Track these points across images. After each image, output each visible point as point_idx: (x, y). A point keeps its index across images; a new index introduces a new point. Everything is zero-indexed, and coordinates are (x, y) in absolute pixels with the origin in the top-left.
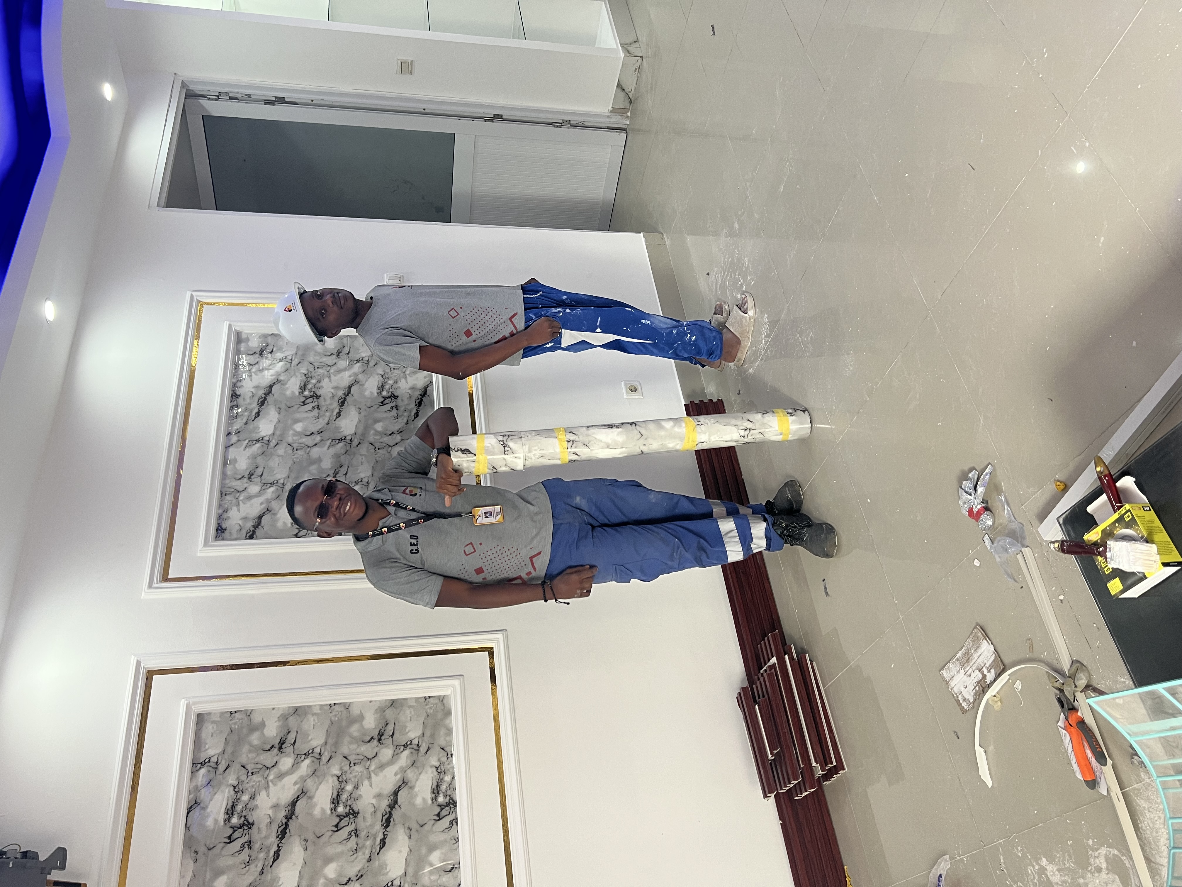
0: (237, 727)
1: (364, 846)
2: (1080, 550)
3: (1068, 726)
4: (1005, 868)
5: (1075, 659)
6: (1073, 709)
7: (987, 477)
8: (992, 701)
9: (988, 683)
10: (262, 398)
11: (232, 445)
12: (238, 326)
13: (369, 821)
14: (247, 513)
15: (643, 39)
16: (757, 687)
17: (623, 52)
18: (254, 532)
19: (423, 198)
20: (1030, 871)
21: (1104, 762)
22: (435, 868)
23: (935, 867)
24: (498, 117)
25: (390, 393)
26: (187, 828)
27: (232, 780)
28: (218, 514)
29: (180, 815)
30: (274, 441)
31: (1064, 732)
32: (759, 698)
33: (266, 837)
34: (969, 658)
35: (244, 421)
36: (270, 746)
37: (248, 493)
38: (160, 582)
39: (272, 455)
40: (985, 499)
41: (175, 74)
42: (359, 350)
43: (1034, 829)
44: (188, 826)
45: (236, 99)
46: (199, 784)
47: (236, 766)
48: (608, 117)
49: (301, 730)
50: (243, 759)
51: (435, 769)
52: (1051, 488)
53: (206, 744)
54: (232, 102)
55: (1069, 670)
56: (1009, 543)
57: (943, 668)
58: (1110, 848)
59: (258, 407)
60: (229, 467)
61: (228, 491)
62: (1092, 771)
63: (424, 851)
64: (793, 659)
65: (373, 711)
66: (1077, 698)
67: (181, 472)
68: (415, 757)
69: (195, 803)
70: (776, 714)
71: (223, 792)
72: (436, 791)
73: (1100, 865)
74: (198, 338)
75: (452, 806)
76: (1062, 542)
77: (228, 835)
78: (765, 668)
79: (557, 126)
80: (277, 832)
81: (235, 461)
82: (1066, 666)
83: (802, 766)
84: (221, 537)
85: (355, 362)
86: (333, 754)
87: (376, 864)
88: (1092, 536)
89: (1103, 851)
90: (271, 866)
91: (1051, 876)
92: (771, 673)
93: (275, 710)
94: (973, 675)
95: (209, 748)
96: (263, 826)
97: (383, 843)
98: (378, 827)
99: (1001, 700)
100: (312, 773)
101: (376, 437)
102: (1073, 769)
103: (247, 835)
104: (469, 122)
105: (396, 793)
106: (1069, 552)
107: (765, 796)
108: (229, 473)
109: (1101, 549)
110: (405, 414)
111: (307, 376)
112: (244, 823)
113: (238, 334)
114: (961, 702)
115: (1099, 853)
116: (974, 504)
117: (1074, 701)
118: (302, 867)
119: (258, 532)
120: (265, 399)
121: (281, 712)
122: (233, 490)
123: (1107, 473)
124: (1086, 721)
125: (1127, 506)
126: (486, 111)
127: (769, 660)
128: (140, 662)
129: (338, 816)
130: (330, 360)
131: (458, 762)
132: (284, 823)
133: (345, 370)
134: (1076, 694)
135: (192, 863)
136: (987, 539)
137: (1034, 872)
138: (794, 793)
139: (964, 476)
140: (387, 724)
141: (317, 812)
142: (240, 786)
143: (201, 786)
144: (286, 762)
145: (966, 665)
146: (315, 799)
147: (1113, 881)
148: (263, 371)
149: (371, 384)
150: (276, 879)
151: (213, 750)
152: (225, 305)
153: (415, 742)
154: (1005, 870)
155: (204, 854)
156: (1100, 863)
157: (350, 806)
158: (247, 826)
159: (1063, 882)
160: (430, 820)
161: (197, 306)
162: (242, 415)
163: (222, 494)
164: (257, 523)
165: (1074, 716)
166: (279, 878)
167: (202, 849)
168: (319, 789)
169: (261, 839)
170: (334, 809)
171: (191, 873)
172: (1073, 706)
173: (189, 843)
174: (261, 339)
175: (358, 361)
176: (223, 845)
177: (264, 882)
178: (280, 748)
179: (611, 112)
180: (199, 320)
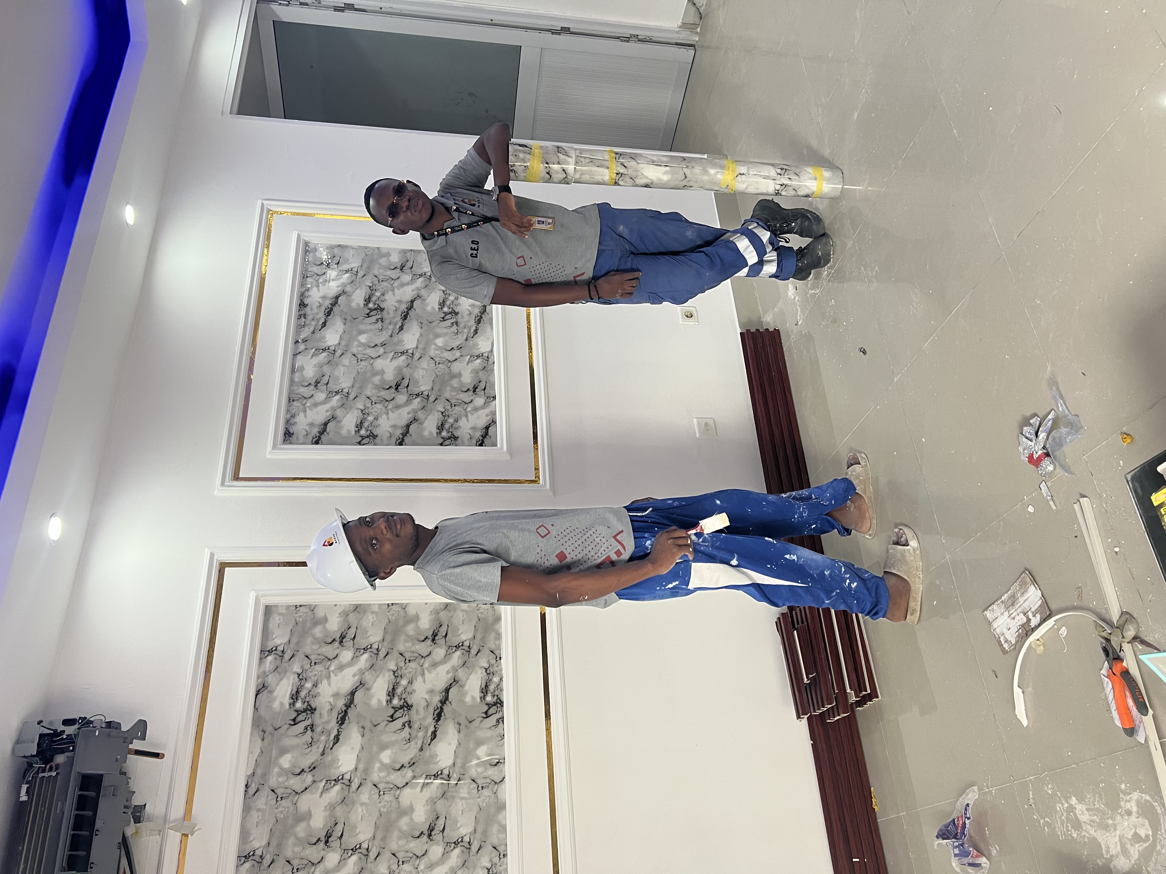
0: (301, 619)
1: (416, 737)
3: (1111, 674)
4: (1033, 803)
5: (1125, 610)
6: (1118, 659)
7: (1050, 423)
8: (1035, 644)
9: (1033, 627)
10: (328, 308)
11: (300, 352)
12: (306, 236)
13: (422, 713)
14: (314, 420)
16: (796, 613)
18: (320, 438)
19: (487, 111)
20: (1058, 809)
21: (1145, 712)
22: (482, 762)
23: (963, 796)
24: (565, 30)
25: (451, 309)
26: (256, 708)
27: (297, 668)
28: (286, 419)
29: (250, 695)
30: (339, 351)
31: (1107, 679)
32: (798, 624)
33: (328, 722)
34: (1015, 601)
35: (312, 329)
36: (332, 639)
37: (315, 400)
38: (231, 480)
39: (337, 364)
40: (1046, 444)
42: (422, 265)
43: (1066, 769)
44: (256, 707)
45: (307, 4)
46: (267, 669)
47: (300, 656)
48: (677, 32)
49: (361, 626)
50: (307, 650)
51: (484, 670)
53: (273, 634)
54: (302, 7)
55: (1118, 621)
57: (986, 609)
58: (1142, 793)
59: (324, 317)
60: (297, 374)
61: (296, 397)
62: (1131, 719)
63: (472, 745)
65: (428, 613)
66: (1123, 648)
67: (252, 377)
68: (466, 658)
69: (263, 687)
70: (814, 640)
71: (289, 679)
72: (485, 690)
73: (1131, 809)
74: (268, 247)
75: (499, 705)
77: (293, 718)
79: (625, 41)
80: (338, 718)
81: (302, 368)
82: (1115, 616)
83: (837, 692)
84: (288, 441)
85: (418, 276)
86: (390, 651)
87: (427, 753)
88: (1160, 496)
89: (1135, 795)
90: (331, 749)
91: (1080, 814)
93: (337, 607)
94: (1017, 618)
95: (276, 638)
96: (325, 712)
97: (434, 735)
98: (430, 720)
99: (1044, 645)
100: (370, 667)
101: (437, 352)
102: (1112, 717)
103: (310, 719)
104: (536, 34)
105: (447, 690)
107: (799, 717)
108: (296, 380)
110: (465, 331)
111: (372, 288)
112: (307, 708)
113: (306, 244)
114: (1003, 643)
115: (1131, 798)
116: (1035, 451)
117: (1120, 652)
118: (360, 751)
119: (324, 438)
120: (332, 309)
121: (342, 609)
122: (300, 396)
124: (1130, 671)
126: (553, 23)
128: (214, 555)
129: (393, 708)
130: (394, 274)
131: (506, 665)
132: (343, 710)
133: (408, 284)
134: (1123, 645)
135: (259, 741)
136: (1044, 486)
137: (1062, 810)
138: (827, 717)
139: (1026, 422)
140: (441, 626)
141: (374, 702)
142: (304, 674)
143: (269, 672)
144: (346, 655)
145: (1011, 608)
146: (372, 691)
147: (1143, 825)
148: (329, 282)
149: (433, 300)
150: (335, 760)
151: (279, 639)
152: (294, 215)
153: (467, 644)
154: (1033, 805)
155: (271, 734)
156: (1131, 807)
157: (404, 699)
158: (310, 711)
159: (1091, 821)
160: (478, 717)
161: (267, 215)
162: (309, 324)
163: (290, 400)
164: (322, 430)
165: (1119, 665)
166: (339, 760)
167: (269, 729)
168: (377, 682)
169: (323, 723)
170: (389, 701)
171: (259, 751)
172: (1119, 656)
173: (257, 722)
174: (328, 251)
175: (421, 275)
176: (287, 726)
177: (324, 763)
178: (341, 642)
179: (680, 27)
180: (269, 229)
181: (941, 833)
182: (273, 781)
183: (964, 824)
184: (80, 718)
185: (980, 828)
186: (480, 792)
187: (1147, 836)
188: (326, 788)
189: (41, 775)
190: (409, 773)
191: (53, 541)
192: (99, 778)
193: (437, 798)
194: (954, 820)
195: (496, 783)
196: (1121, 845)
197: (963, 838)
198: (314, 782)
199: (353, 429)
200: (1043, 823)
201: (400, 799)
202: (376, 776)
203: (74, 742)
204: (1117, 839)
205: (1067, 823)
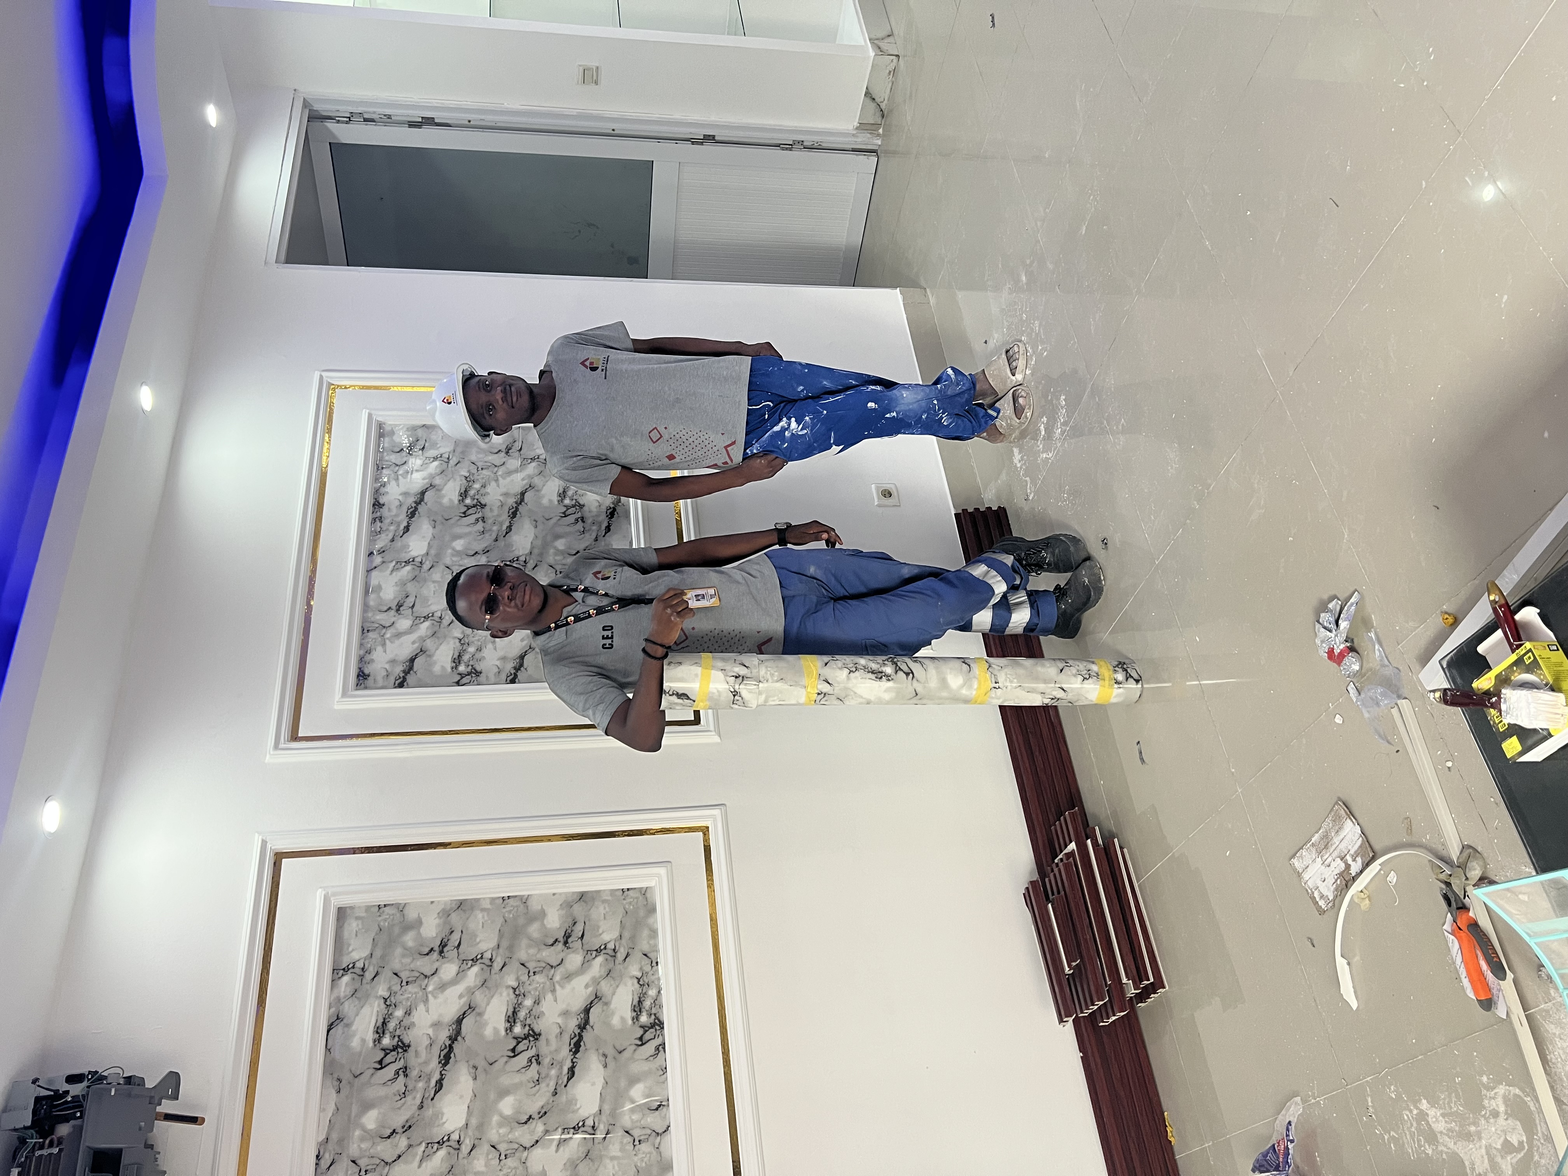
0: (387, 924)
1: (547, 1076)
2: (1467, 701)
3: (1457, 930)
4: (1373, 1113)
5: (1466, 843)
6: (1463, 908)
7: (1353, 608)
8: (1358, 898)
9: (1353, 875)
10: (412, 507)
11: (375, 567)
12: (381, 416)
13: (554, 1044)
14: (396, 655)
15: (900, 30)
16: (1050, 881)
17: (873, 49)
18: (404, 679)
19: (612, 246)
20: (1406, 1117)
21: (1502, 976)
22: (638, 1106)
23: (1283, 1112)
24: (709, 139)
25: (574, 501)
26: (328, 1049)
27: (382, 991)
28: (360, 655)
29: (319, 1031)
30: (428, 563)
31: (1452, 937)
32: (1053, 894)
33: (426, 1063)
34: (1328, 843)
35: (390, 536)
36: (429, 949)
37: (397, 629)
38: (288, 741)
39: (425, 580)
40: (1351, 636)
41: (295, 90)
43: (1411, 1063)
44: (328, 1048)
45: (372, 120)
46: (342, 994)
47: (386, 974)
48: (853, 135)
49: (467, 929)
50: (396, 966)
51: (636, 981)
52: (1436, 622)
53: (349, 945)
54: (367, 125)
55: (1458, 858)
56: (1382, 694)
57: (1293, 856)
58: (1509, 1086)
59: (407, 519)
60: (372, 596)
61: (372, 626)
62: (1487, 987)
63: (623, 1083)
64: (1098, 845)
65: (558, 906)
66: (1468, 893)
67: (312, 603)
68: (611, 965)
69: (337, 1019)
70: (1075, 916)
71: (372, 1006)
72: (638, 1008)
73: (1497, 1108)
74: (329, 431)
75: (658, 1028)
76: (1445, 690)
77: (379, 1059)
78: (1060, 856)
79: (787, 149)
80: (440, 1057)
81: (379, 588)
82: (1454, 854)
83: (1109, 983)
84: (363, 685)
85: (530, 460)
86: (507, 960)
87: (563, 1098)
88: (1484, 683)
89: (1501, 1090)
90: (432, 1099)
91: (1434, 1122)
92: (1068, 863)
93: (434, 904)
94: (1333, 865)
95: (353, 950)
96: (422, 1049)
97: (572, 1072)
98: (565, 1053)
99: (1369, 897)
100: (481, 983)
101: (558, 558)
102: (1463, 986)
103: (402, 1059)
104: (672, 145)
105: (587, 1011)
106: (1453, 703)
107: (1061, 1021)
108: (372, 603)
109: (1494, 700)
110: (594, 528)
111: (468, 479)
112: (398, 1045)
113: (380, 426)
114: (1318, 900)
115: (1496, 1094)
116: (1336, 644)
117: (1464, 898)
118: (471, 1101)
119: (410, 679)
120: (416, 509)
121: (441, 907)
122: (377, 625)
123: (1503, 602)
124: (1480, 923)
125: (1528, 645)
126: (693, 131)
127: (1066, 847)
128: (266, 842)
129: (515, 1038)
130: (497, 459)
131: (665, 972)
132: (448, 1045)
133: (516, 471)
134: (1467, 889)
135: (334, 1092)
136: (1353, 688)
137: (1411, 1118)
138: (1099, 1018)
139: (1323, 607)
140: (575, 923)
141: (488, 1032)
142: (392, 998)
143: (345, 997)
144: (449, 970)
145: (1324, 851)
146: (486, 1017)
147: (1514, 1129)
148: (412, 474)
149: (551, 489)
150: (438, 1115)
151: (358, 952)
152: (362, 389)
153: (611, 946)
154: (1373, 1116)
155: (349, 1083)
156: (1497, 1105)
157: (529, 1025)
158: (402, 1048)
159: (1448, 1130)
160: (630, 1045)
161: (327, 391)
162: (387, 530)
163: (364, 631)
164: (408, 668)
165: (1464, 916)
166: (443, 1114)
167: (346, 1076)
168: (491, 1005)
169: (420, 1064)
170: (509, 1030)
171: (333, 1106)
172: (1463, 904)
173: (330, 1068)
174: (410, 433)
175: (533, 459)
176: (372, 1071)
177: (423, 1119)
178: (441, 952)
179: (857, 128)
180: (330, 408)
181: (1258, 1165)
182: (354, 1149)
183: (1287, 1148)
184: (90, 1072)
185: (1309, 1155)
186: (636, 1148)
187: (1521, 1143)
188: (426, 1153)
189: (38, 1153)
190: (539, 1127)
191: (50, 833)
192: (117, 1154)
193: (578, 1160)
194: (1274, 1145)
195: (658, 1134)
196: (1488, 1158)
197: (1287, 1169)
198: (410, 1146)
199: (448, 665)
200: (1388, 1139)
201: (528, 1164)
202: (494, 1133)
203: (82, 1106)
204: (1483, 1151)
205: (1419, 1136)
